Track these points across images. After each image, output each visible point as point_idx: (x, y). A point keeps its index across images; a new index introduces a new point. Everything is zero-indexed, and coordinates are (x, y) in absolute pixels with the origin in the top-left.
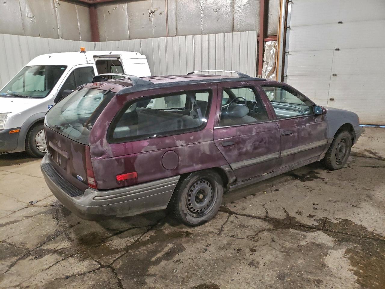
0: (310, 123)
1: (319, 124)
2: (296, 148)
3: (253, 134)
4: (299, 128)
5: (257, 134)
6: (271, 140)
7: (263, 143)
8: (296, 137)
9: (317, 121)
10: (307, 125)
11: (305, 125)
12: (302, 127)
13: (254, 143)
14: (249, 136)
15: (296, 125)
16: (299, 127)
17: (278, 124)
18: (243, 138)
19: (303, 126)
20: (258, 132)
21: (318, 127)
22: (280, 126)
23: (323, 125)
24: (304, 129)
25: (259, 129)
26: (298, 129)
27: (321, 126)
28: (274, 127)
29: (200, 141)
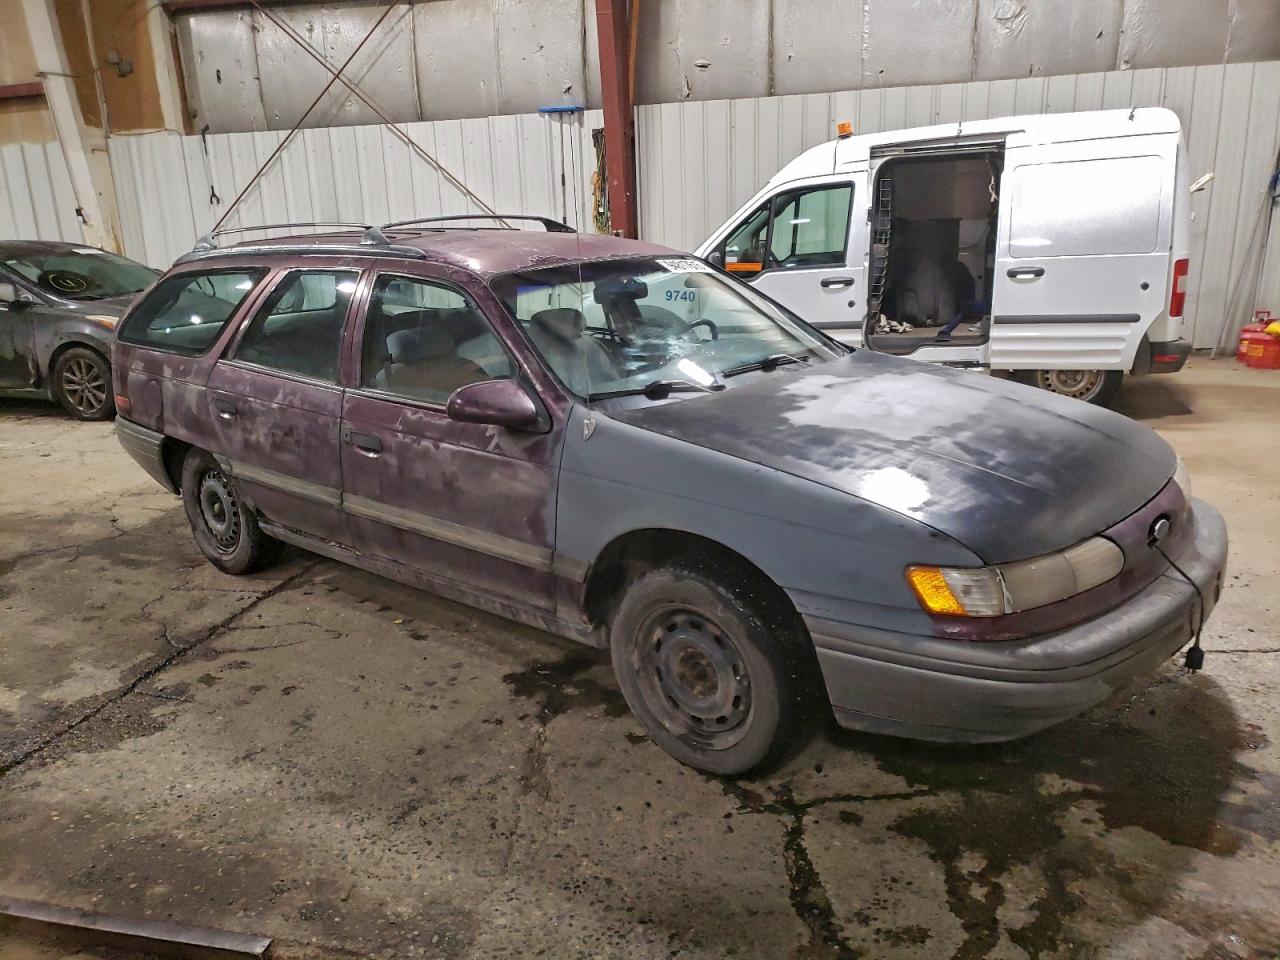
0: (462, 443)
1: (507, 464)
2: (395, 509)
3: (275, 406)
4: (407, 443)
5: (282, 410)
6: (313, 441)
7: (290, 440)
8: (394, 471)
9: (497, 446)
10: (444, 445)
11: (437, 441)
12: (419, 444)
13: (273, 431)
14: (264, 406)
15: (400, 428)
16: (407, 440)
17: (344, 404)
18: (253, 404)
19: (425, 443)
20: (286, 403)
21: (495, 475)
22: (349, 409)
23: (523, 475)
24: (425, 455)
25: (291, 398)
26: (403, 447)
27: (514, 478)
28: (331, 407)
29: (189, 379)
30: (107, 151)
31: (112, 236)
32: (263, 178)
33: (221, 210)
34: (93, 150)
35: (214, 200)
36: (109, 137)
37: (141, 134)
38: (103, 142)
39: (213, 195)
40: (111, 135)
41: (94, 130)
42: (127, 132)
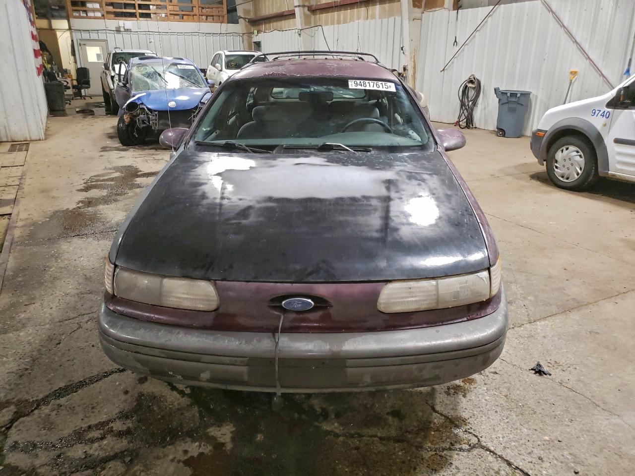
30: (421, 20)
31: (413, 60)
32: (478, 32)
33: (457, 48)
34: (414, 19)
35: (455, 44)
36: (423, 13)
37: (435, 11)
38: (420, 15)
39: (456, 41)
40: (425, 12)
41: (417, 10)
42: (431, 10)
